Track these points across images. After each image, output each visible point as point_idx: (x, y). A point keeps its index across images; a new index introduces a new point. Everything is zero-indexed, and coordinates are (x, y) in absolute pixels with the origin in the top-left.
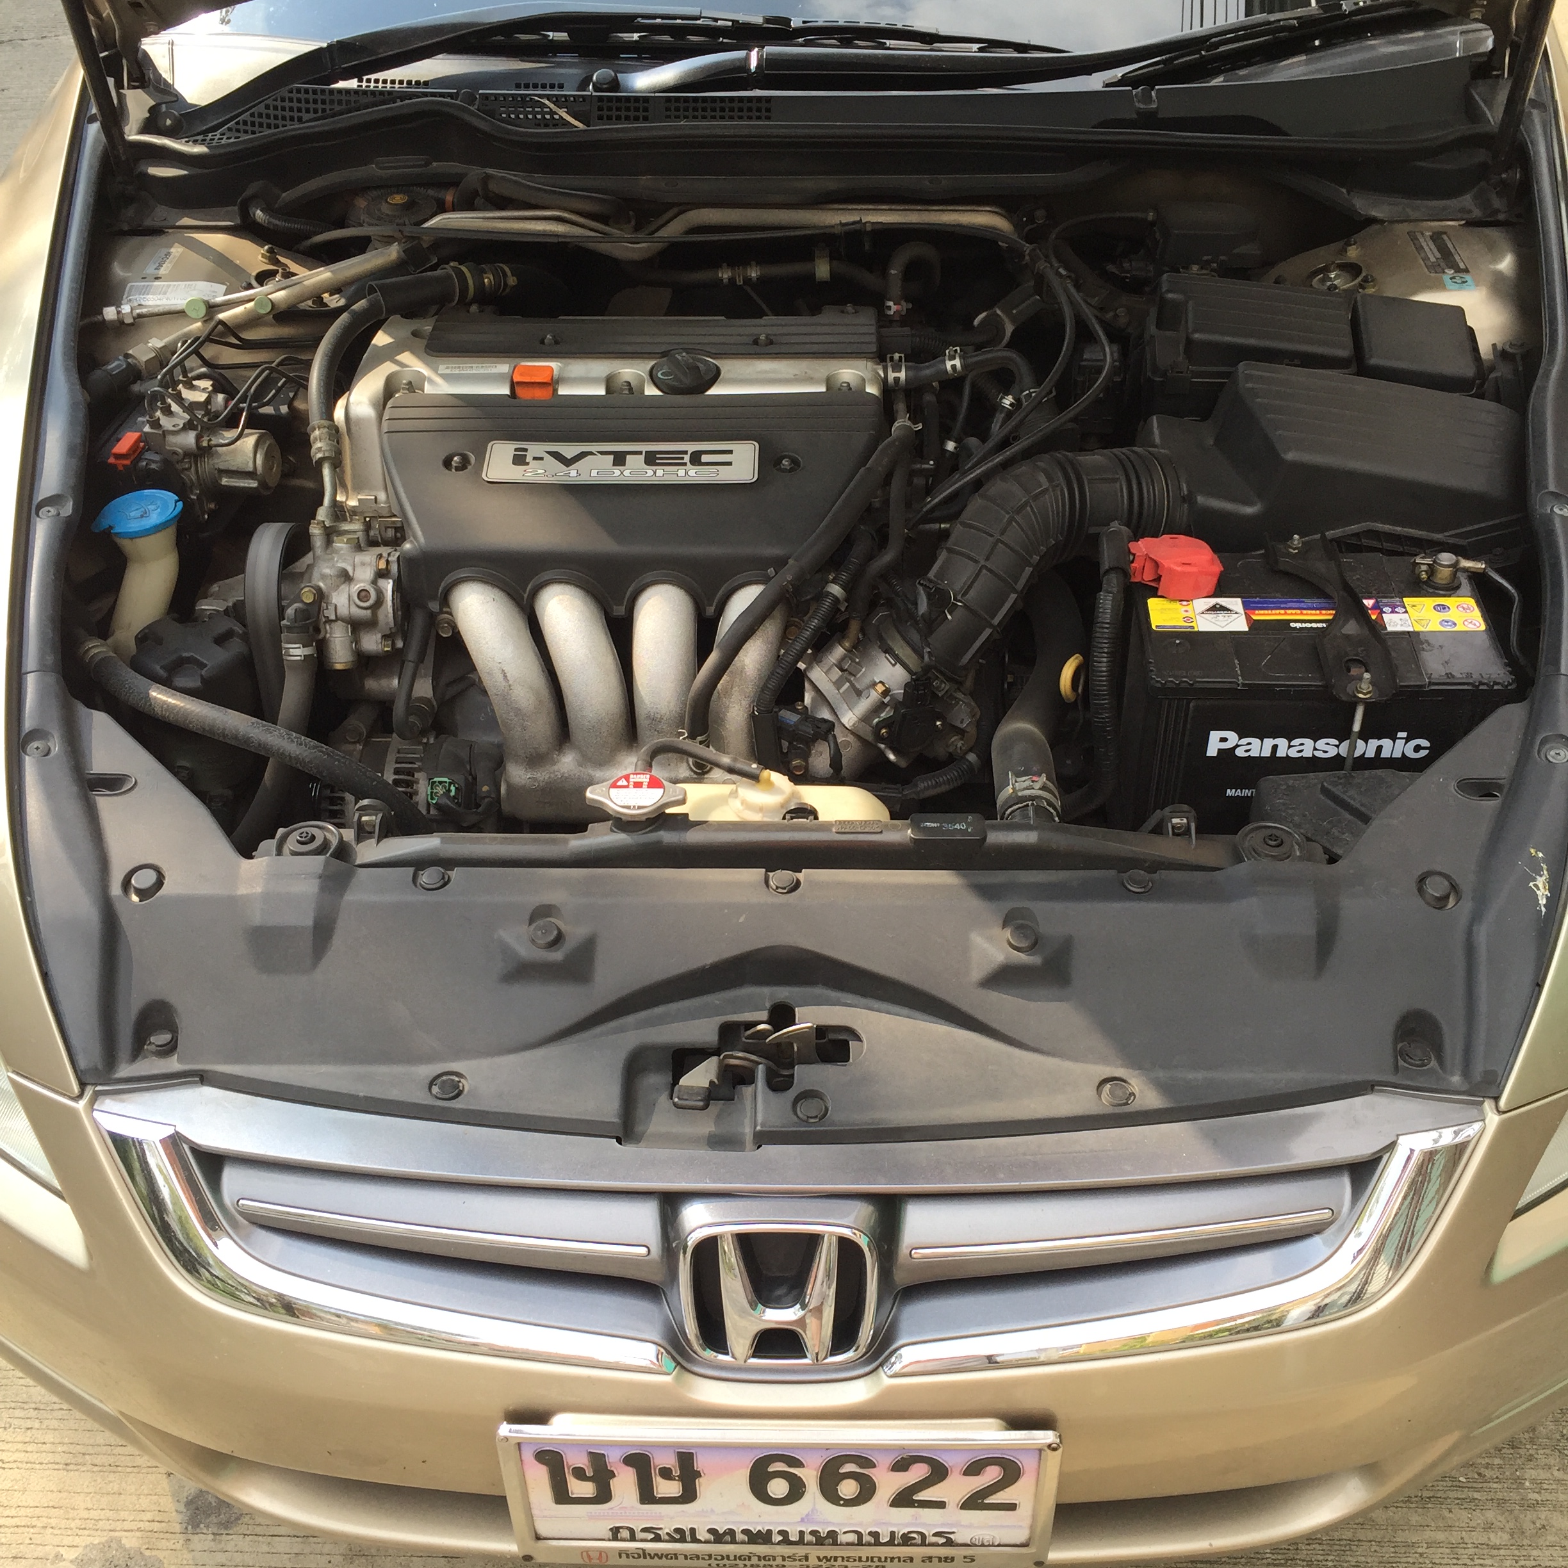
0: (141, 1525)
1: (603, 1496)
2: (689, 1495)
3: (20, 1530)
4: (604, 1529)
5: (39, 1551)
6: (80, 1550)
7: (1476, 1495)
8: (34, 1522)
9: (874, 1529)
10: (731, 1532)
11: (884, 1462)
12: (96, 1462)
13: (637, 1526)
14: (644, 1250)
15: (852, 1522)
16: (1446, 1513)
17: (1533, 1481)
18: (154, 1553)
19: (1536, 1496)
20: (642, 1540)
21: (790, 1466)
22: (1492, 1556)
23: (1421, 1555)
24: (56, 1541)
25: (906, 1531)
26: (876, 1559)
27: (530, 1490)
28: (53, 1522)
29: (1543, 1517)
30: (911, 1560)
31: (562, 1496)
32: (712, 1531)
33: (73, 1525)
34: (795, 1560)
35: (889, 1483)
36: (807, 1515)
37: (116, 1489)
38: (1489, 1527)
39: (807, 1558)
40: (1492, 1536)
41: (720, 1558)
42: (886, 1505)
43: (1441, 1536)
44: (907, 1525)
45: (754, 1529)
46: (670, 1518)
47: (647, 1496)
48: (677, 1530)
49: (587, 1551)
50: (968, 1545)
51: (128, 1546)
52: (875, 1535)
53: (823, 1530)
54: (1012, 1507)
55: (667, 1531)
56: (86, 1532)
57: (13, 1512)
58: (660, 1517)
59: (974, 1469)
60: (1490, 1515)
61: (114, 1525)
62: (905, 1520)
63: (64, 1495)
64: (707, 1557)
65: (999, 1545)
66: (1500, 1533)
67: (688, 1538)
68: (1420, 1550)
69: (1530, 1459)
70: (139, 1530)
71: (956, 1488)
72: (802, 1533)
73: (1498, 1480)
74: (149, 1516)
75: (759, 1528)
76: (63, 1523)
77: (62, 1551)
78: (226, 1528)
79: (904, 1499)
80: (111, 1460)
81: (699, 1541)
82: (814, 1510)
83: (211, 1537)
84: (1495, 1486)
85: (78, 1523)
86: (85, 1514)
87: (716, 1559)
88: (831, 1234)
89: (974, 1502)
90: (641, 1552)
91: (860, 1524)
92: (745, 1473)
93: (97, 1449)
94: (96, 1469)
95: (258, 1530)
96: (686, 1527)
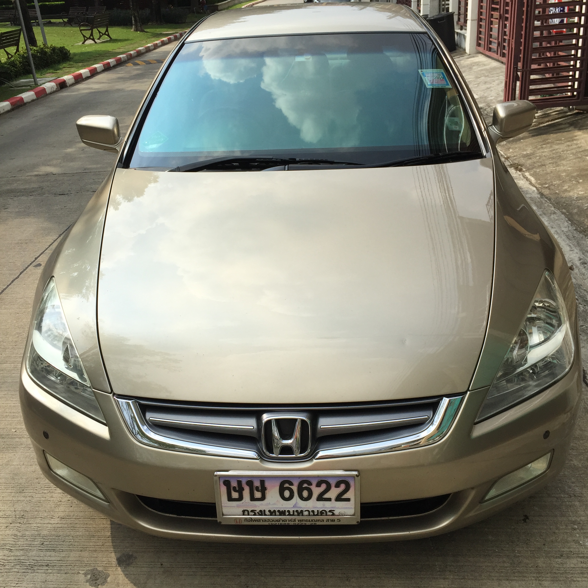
0: (103, 565)
1: (240, 498)
2: (263, 498)
3: (67, 566)
4: (240, 510)
5: (73, 572)
6: (85, 571)
7: (501, 554)
8: (72, 564)
9: (313, 510)
10: (275, 511)
11: (314, 483)
12: (90, 549)
13: (249, 510)
14: (252, 427)
15: (307, 507)
16: (492, 559)
17: (518, 551)
18: (107, 572)
19: (519, 555)
20: (251, 515)
21: (290, 485)
22: (505, 569)
23: (484, 569)
24: (78, 569)
25: (321, 510)
26: (314, 521)
27: (222, 496)
28: (77, 564)
29: (521, 560)
30: (323, 520)
31: (230, 499)
32: (270, 511)
33: (83, 565)
34: (292, 521)
35: (316, 491)
36: (295, 504)
37: (96, 556)
38: (504, 562)
39: (295, 520)
40: (505, 564)
41: (272, 521)
42: (315, 500)
43: (489, 564)
44: (322, 508)
45: (281, 510)
46: (259, 506)
47: (253, 498)
48: (261, 511)
49: (236, 519)
50: (338, 515)
51: (99, 570)
52: (313, 511)
53: (299, 510)
54: (348, 500)
55: (258, 511)
56: (87, 567)
57: (65, 562)
58: (256, 506)
59: (337, 485)
60: (505, 559)
61: (95, 565)
62: (321, 506)
63: (81, 558)
64: (268, 521)
65: (347, 515)
66: (507, 563)
67: (263, 515)
68: (483, 568)
69: (517, 545)
70: (102, 566)
71: (333, 493)
72: (293, 511)
73: (507, 550)
74: (105, 563)
75: (282, 510)
76: (80, 565)
77: (80, 571)
78: (128, 565)
79: (320, 498)
80: (94, 549)
81: (266, 515)
82: (297, 502)
83: (124, 568)
84: (506, 552)
85: (84, 564)
86: (87, 562)
87: (271, 521)
88: (299, 419)
89: (339, 498)
90: (250, 519)
91: (309, 508)
92: (278, 488)
93: (90, 547)
94: (90, 551)
95: (138, 566)
96: (263, 510)
